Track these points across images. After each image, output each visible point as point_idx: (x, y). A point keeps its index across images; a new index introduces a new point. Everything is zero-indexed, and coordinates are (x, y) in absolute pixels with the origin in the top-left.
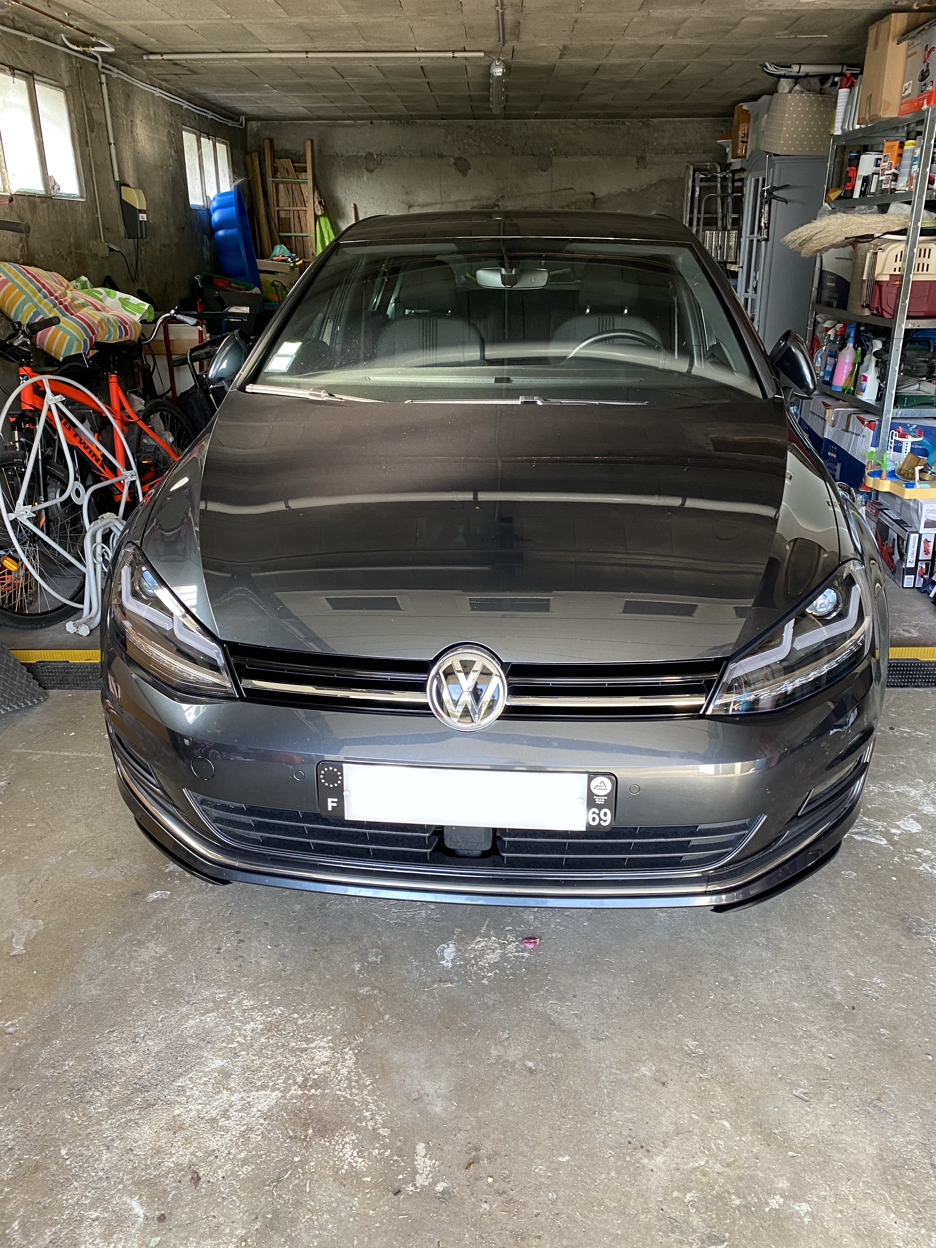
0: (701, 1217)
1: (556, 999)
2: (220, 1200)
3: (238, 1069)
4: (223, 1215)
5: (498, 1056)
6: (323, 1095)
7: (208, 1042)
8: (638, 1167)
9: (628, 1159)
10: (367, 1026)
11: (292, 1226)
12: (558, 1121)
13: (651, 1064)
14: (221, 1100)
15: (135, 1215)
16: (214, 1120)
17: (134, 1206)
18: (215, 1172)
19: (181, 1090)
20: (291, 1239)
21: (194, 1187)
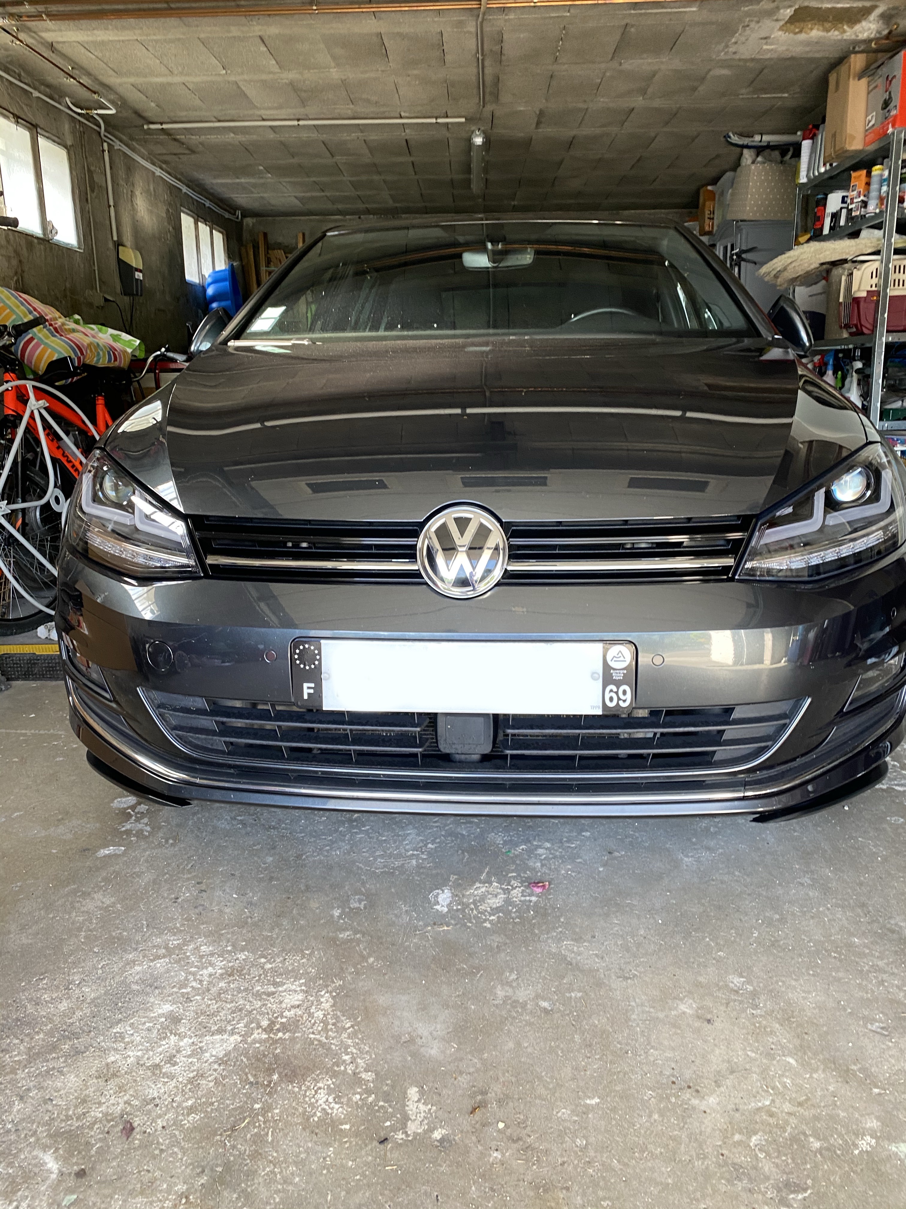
0: (773, 1163)
1: (572, 940)
2: (157, 1152)
3: (191, 1014)
4: (159, 1169)
5: (506, 997)
6: (293, 1039)
7: (156, 988)
8: (687, 1109)
9: (673, 1100)
10: (347, 969)
11: (248, 1180)
12: (583, 1060)
13: (691, 1001)
14: (167, 1046)
15: (47, 1170)
16: (157, 1066)
17: (47, 1161)
18: (154, 1121)
19: (120, 1037)
20: (247, 1196)
21: (125, 1138)
